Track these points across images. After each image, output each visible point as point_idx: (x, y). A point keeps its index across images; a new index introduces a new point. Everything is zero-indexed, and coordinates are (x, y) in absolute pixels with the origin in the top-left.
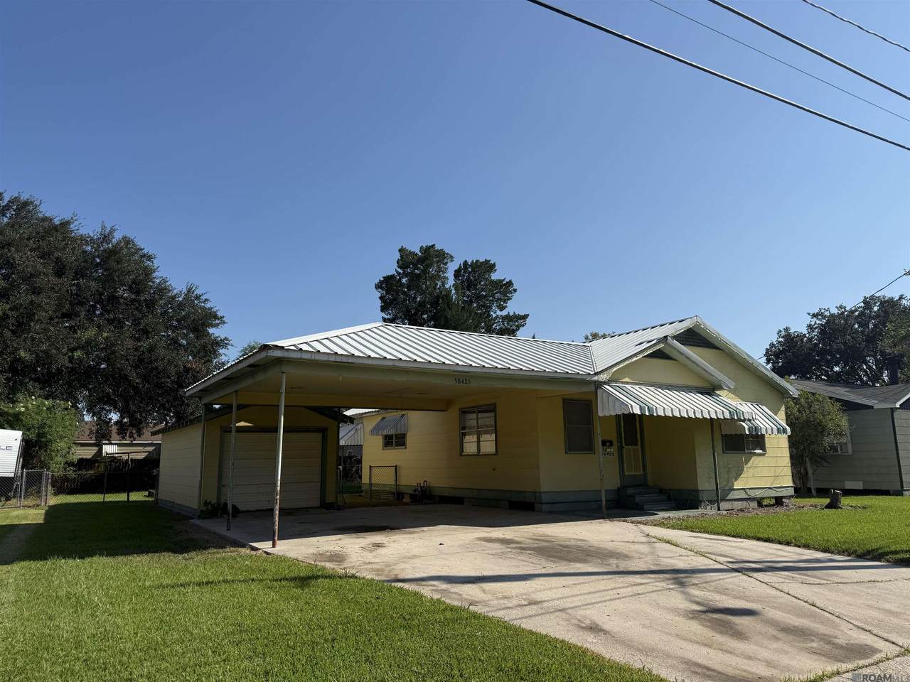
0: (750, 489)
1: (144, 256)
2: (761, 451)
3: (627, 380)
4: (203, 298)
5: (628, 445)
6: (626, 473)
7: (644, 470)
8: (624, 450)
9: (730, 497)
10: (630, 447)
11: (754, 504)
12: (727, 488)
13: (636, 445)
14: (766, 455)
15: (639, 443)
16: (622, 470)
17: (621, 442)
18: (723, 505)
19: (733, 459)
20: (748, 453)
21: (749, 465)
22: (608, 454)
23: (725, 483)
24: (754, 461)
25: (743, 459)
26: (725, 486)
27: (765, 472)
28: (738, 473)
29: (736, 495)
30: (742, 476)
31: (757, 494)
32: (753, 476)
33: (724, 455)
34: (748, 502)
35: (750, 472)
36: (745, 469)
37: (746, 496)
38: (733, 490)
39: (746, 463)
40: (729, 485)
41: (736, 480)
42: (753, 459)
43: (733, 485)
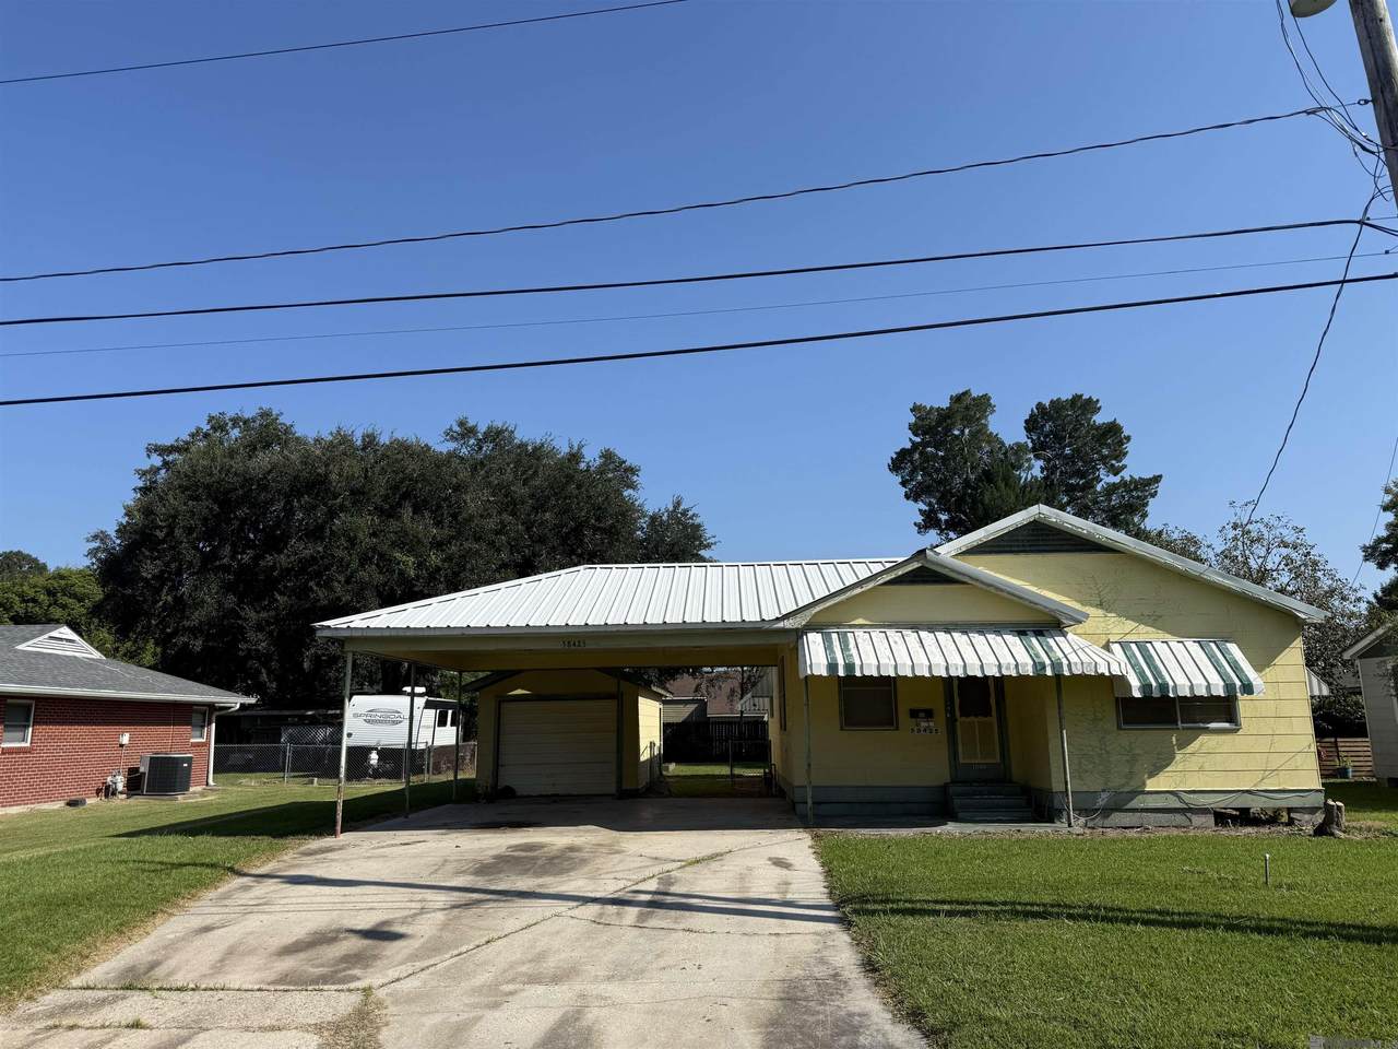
0: (1185, 792)
1: (626, 470)
2: (1227, 725)
3: (860, 621)
4: (690, 513)
5: (968, 716)
6: (961, 761)
7: (1003, 756)
8: (958, 723)
9: (1133, 804)
10: (972, 719)
11: (1211, 820)
12: (1126, 789)
13: (987, 713)
14: (1240, 732)
15: (994, 713)
16: (954, 755)
17: (952, 712)
18: (1118, 818)
19: (1145, 738)
20: (1184, 729)
21: (1190, 749)
22: (919, 731)
23: (1123, 781)
24: (1204, 742)
25: (1174, 739)
26: (1123, 785)
27: (1237, 763)
28: (1161, 763)
29: (1152, 802)
30: (1168, 769)
31: (1211, 801)
32: (1201, 770)
33: (1121, 732)
34: (1189, 815)
35: (1194, 762)
36: (1178, 757)
37: (1178, 805)
38: (1143, 792)
39: (1183, 745)
40: (1133, 785)
41: (1151, 775)
42: (1203, 738)
43: (1144, 784)
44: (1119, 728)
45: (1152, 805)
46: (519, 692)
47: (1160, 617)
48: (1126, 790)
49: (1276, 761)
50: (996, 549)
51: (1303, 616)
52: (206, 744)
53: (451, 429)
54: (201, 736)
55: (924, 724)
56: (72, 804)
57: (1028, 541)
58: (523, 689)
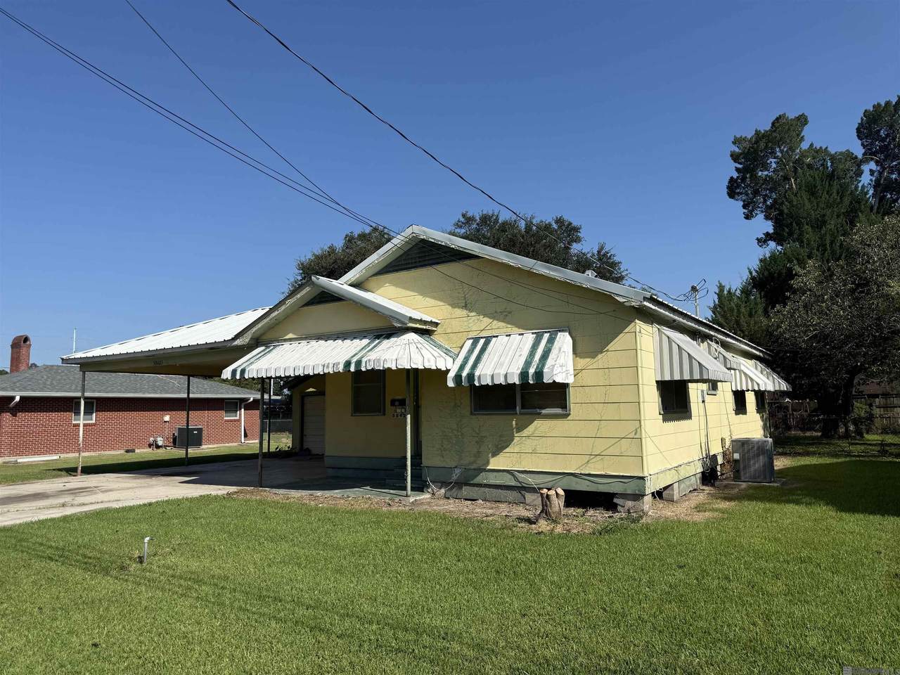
18: (466, 491)
19: (491, 422)
20: (521, 414)
21: (526, 432)
22: (397, 416)
23: (472, 459)
24: (539, 426)
25: (514, 422)
26: (471, 463)
27: (564, 446)
28: (501, 446)
29: (493, 479)
30: (507, 450)
31: (539, 481)
32: (534, 452)
33: (474, 417)
34: (523, 492)
35: (528, 445)
36: (516, 439)
37: (513, 483)
38: (485, 470)
39: (520, 429)
40: (480, 462)
41: (494, 455)
42: (537, 423)
43: (488, 463)
44: (472, 414)
45: (492, 482)
46: (311, 390)
47: (510, 313)
48: (472, 467)
49: (599, 446)
50: (396, 268)
51: (621, 300)
52: (239, 420)
53: (459, 221)
54: (236, 416)
55: (399, 411)
56: (127, 451)
57: (419, 257)
58: (313, 388)
